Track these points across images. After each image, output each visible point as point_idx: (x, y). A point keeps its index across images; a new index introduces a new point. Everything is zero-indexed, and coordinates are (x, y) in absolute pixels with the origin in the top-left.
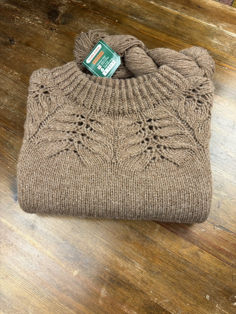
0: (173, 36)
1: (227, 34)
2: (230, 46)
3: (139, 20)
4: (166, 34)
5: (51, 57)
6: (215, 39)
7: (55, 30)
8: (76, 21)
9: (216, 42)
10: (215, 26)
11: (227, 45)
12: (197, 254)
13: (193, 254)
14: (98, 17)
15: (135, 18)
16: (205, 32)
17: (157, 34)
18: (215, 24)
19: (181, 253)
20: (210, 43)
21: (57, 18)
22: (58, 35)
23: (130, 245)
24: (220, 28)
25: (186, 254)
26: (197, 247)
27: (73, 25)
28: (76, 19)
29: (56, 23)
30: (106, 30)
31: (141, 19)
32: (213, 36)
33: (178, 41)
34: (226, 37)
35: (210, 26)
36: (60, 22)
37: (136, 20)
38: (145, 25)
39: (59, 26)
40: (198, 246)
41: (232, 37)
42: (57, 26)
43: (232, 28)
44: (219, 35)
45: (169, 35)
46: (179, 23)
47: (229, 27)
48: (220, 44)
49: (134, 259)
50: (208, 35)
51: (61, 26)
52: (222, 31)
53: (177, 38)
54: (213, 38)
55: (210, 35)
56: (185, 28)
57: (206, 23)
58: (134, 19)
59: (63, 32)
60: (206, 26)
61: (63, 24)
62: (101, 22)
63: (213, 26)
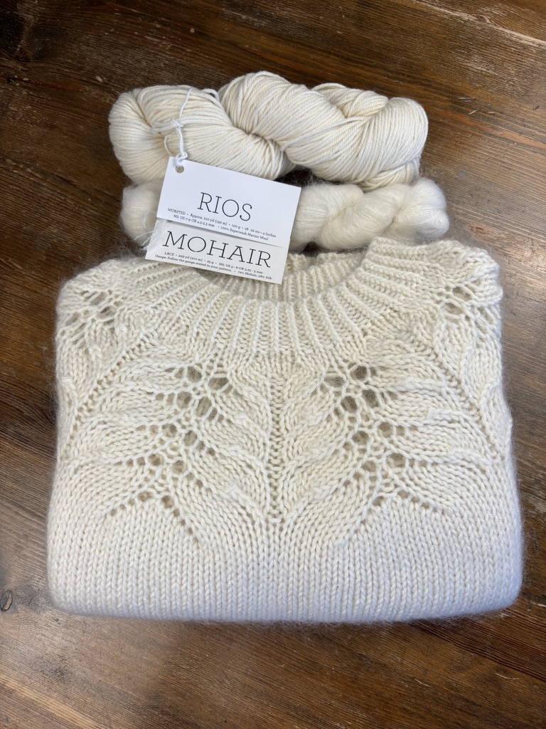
0: (357, 62)
1: (508, 39)
2: (517, 76)
3: (258, 22)
4: (338, 56)
5: (21, 166)
6: (476, 58)
7: (20, 80)
8: (75, 46)
9: (479, 68)
10: (472, 18)
11: (509, 74)
12: (494, 681)
13: (484, 683)
14: (138, 24)
15: (244, 17)
16: (445, 38)
17: (314, 60)
18: (469, 12)
19: (454, 685)
20: (463, 72)
21: (19, 40)
22: (29, 95)
23: (322, 685)
24: (485, 21)
25: (468, 684)
26: (491, 662)
27: (69, 58)
28: (75, 40)
29: (17, 58)
30: (167, 62)
31: (262, 16)
32: (469, 50)
33: (376, 75)
34: (505, 48)
35: (457, 17)
36: (30, 54)
37: (246, 22)
38: (274, 35)
39: (29, 65)
40: (494, 660)
41: (522, 45)
42: (25, 66)
43: (519, 19)
44: (486, 44)
45: (348, 60)
46: (369, 18)
47: (509, 14)
48: (490, 72)
49: (338, 721)
50: (453, 48)
51: (35, 65)
52: (492, 30)
53: (369, 66)
54: (469, 56)
55: (459, 47)
56: (390, 32)
57: (447, 11)
58: (240, 18)
59: (43, 85)
60: (445, 21)
61: (40, 57)
62: (149, 38)
63: (466, 18)
